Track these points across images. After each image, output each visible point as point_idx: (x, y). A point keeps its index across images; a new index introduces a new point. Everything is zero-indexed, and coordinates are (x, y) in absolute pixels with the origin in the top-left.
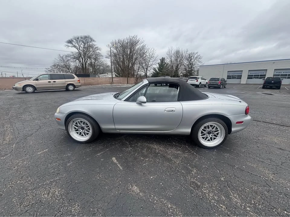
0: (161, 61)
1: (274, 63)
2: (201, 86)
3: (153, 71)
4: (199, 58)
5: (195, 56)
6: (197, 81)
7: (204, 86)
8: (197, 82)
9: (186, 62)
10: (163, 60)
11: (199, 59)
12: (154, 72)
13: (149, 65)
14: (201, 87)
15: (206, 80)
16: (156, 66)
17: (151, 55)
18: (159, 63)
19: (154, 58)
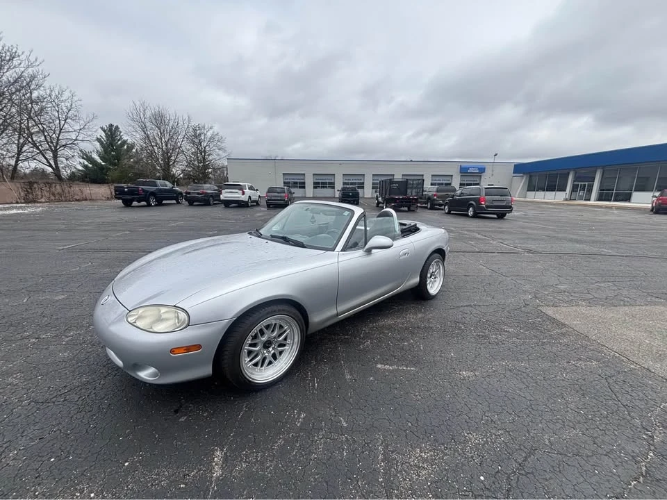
0: (106, 134)
1: (340, 164)
2: (252, 204)
3: (82, 161)
4: (218, 141)
5: (209, 134)
6: (243, 193)
7: (255, 204)
8: (243, 197)
9: (187, 147)
10: (112, 132)
11: (219, 143)
12: (86, 163)
13: (64, 142)
14: (252, 206)
15: (257, 190)
16: (94, 148)
17: (66, 110)
18: (99, 140)
19: (82, 122)
